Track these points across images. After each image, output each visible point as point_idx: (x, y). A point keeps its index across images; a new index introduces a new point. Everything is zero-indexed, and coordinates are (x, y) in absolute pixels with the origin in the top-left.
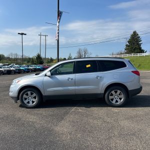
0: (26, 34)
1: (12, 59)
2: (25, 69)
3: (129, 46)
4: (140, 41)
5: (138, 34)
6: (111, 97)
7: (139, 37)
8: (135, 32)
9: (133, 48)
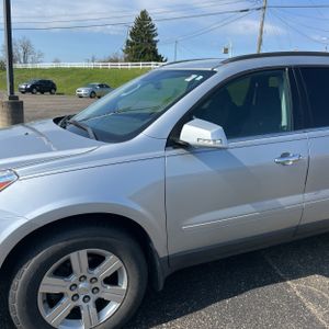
3: (132, 44)
4: (154, 36)
5: (150, 19)
7: (153, 27)
8: (144, 14)
9: (140, 49)
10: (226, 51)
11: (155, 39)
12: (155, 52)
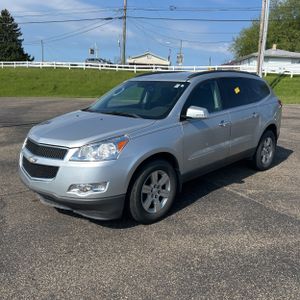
4: (18, 35)
7: (16, 26)
9: (5, 48)
10: (92, 52)
11: (19, 38)
12: (21, 51)
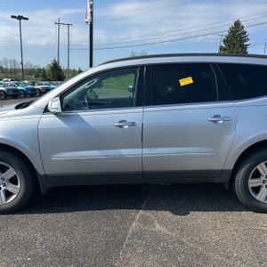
0: (27, 19)
1: (7, 70)
2: (27, 89)
4: (245, 41)
5: (243, 27)
6: (253, 183)
7: (245, 33)
8: (237, 24)
